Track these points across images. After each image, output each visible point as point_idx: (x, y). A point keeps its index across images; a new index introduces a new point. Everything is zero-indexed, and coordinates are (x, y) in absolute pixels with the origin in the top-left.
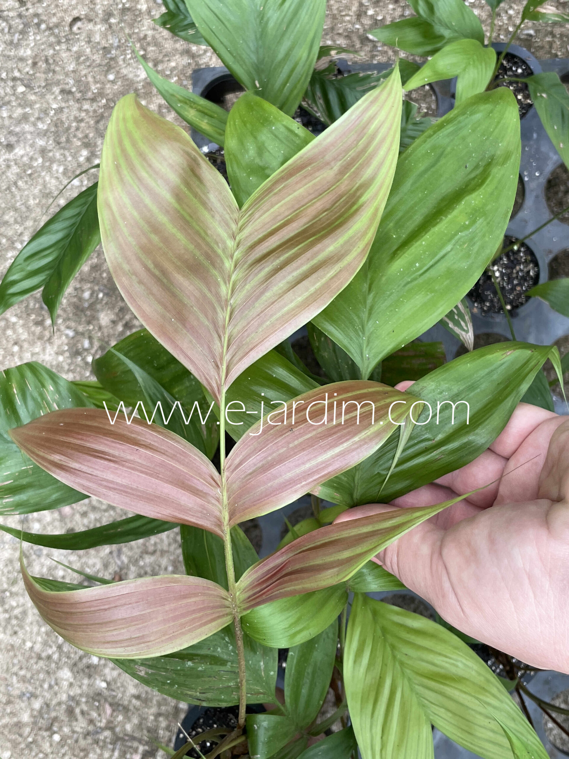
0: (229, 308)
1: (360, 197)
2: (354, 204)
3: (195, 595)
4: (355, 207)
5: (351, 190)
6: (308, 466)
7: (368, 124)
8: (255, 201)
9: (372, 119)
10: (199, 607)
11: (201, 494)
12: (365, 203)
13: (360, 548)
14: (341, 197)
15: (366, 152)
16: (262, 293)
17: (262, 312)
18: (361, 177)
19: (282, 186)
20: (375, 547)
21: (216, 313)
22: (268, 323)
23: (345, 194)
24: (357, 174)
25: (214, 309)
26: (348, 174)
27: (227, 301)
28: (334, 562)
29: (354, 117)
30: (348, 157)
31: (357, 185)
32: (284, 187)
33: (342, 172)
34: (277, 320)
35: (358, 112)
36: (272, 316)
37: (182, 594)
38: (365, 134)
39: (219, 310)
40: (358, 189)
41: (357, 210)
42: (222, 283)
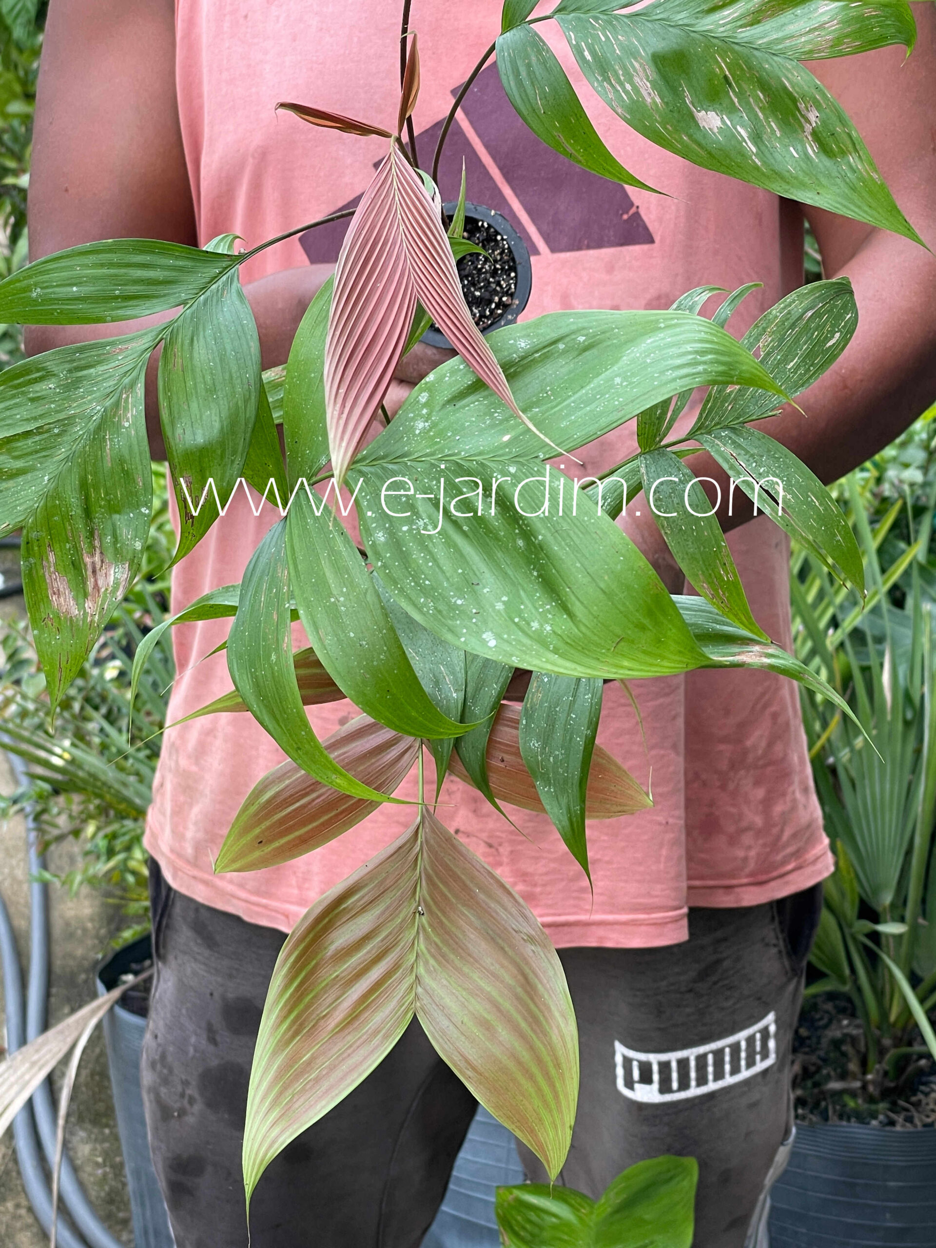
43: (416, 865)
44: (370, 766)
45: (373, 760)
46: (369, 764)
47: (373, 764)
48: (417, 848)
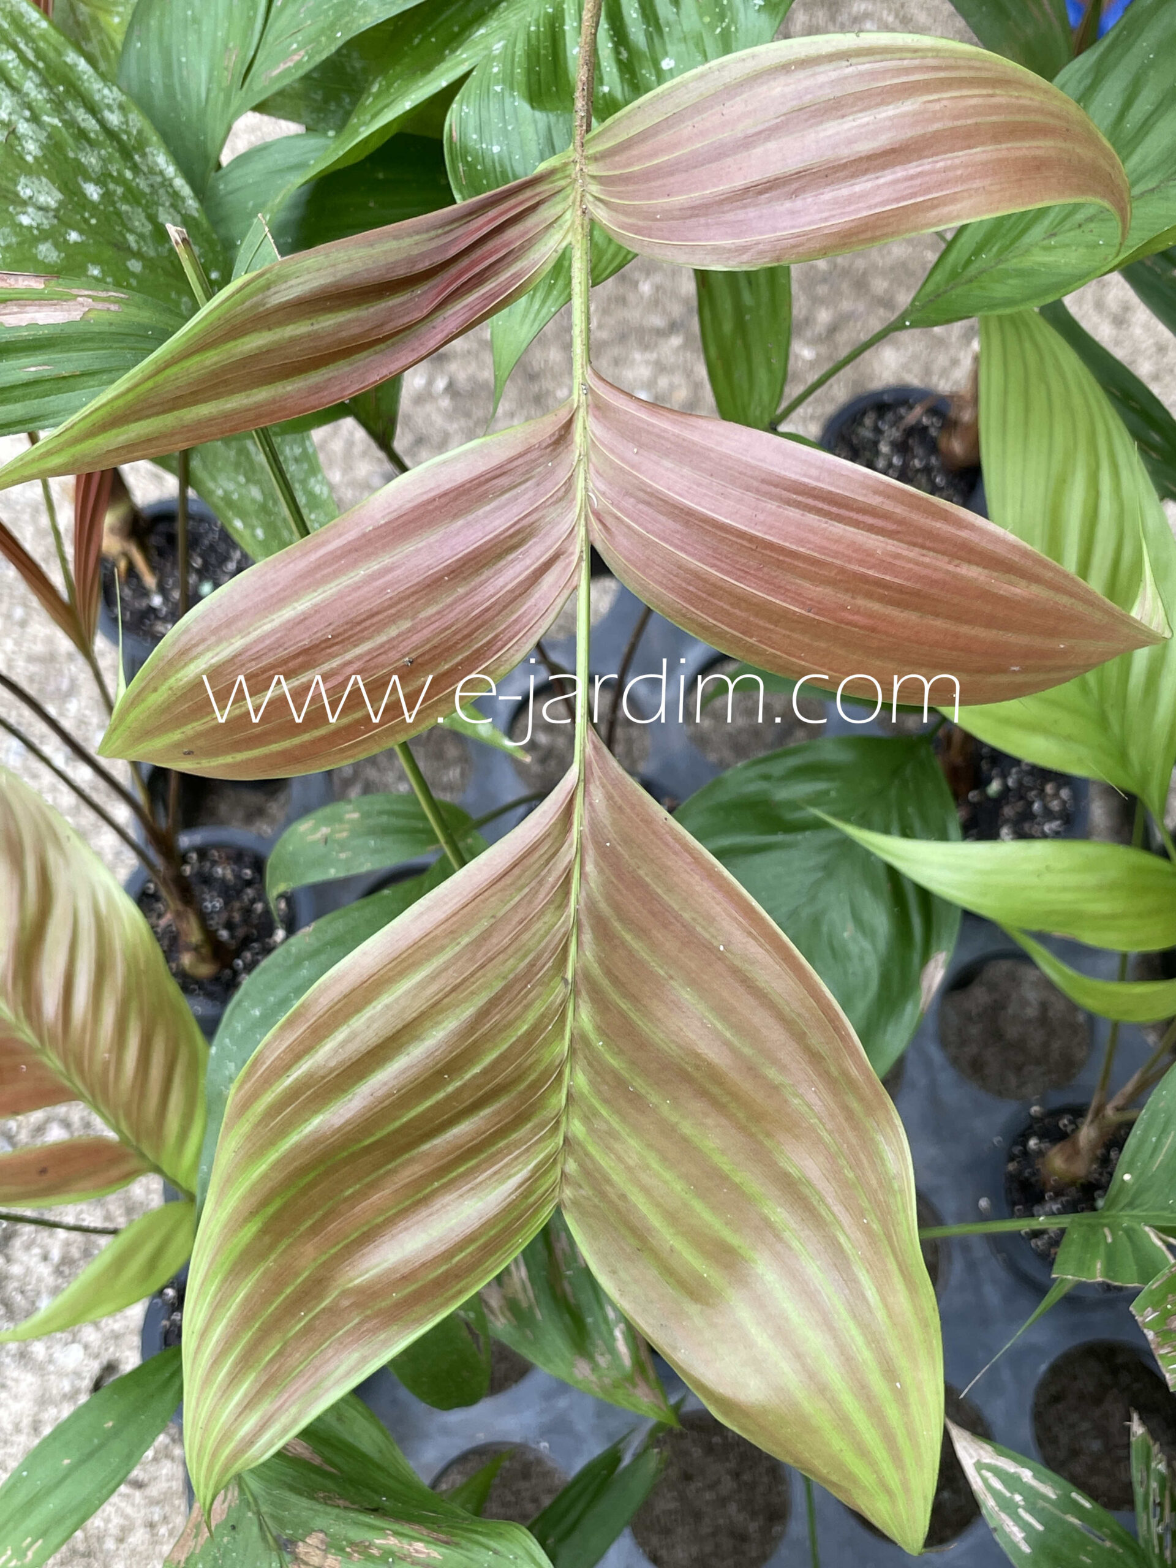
0: (569, 976)
1: (264, 1231)
2: (277, 1217)
3: (669, 215)
4: (271, 1210)
5: (290, 1245)
6: (361, 572)
7: (258, 1392)
8: (522, 1227)
9: (248, 1405)
10: (659, 183)
11: (641, 495)
12: (246, 1220)
13: (208, 363)
14: (314, 1230)
15: (259, 1329)
16: (483, 1014)
17: (482, 966)
18: (265, 1273)
19: (457, 1259)
20: (158, 371)
21: (601, 962)
22: (465, 940)
23: (300, 1236)
24: (277, 1281)
25: (608, 973)
26: (299, 1280)
27: (576, 992)
28: (280, 324)
29: (294, 1410)
30: (305, 1318)
31: (273, 1257)
32: (453, 1257)
33: (317, 1285)
34: (442, 948)
35: (284, 1420)
36: (457, 957)
37: (702, 220)
38: (265, 1368)
39: (596, 970)
40: (271, 1248)
41: (264, 1203)
42: (592, 1036)
43: (567, 893)
44: (450, 605)
45: (461, 591)
46: (449, 600)
47: (461, 599)
48: (569, 852)
